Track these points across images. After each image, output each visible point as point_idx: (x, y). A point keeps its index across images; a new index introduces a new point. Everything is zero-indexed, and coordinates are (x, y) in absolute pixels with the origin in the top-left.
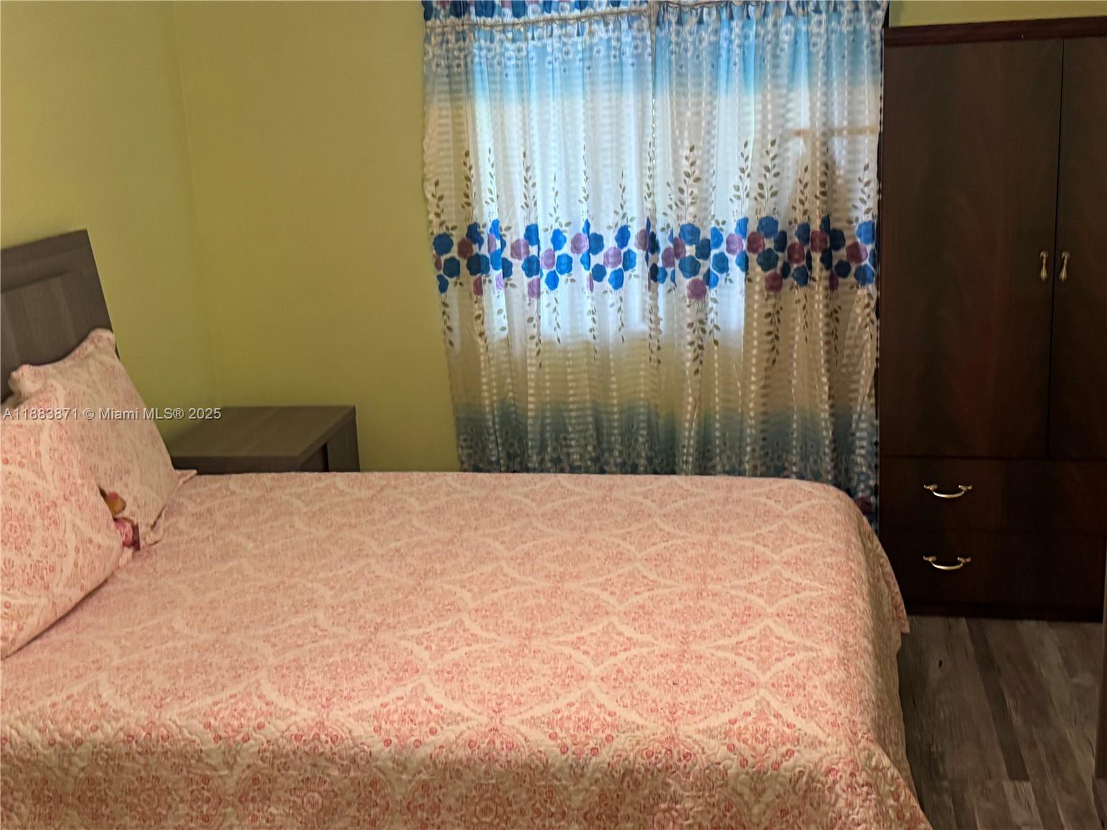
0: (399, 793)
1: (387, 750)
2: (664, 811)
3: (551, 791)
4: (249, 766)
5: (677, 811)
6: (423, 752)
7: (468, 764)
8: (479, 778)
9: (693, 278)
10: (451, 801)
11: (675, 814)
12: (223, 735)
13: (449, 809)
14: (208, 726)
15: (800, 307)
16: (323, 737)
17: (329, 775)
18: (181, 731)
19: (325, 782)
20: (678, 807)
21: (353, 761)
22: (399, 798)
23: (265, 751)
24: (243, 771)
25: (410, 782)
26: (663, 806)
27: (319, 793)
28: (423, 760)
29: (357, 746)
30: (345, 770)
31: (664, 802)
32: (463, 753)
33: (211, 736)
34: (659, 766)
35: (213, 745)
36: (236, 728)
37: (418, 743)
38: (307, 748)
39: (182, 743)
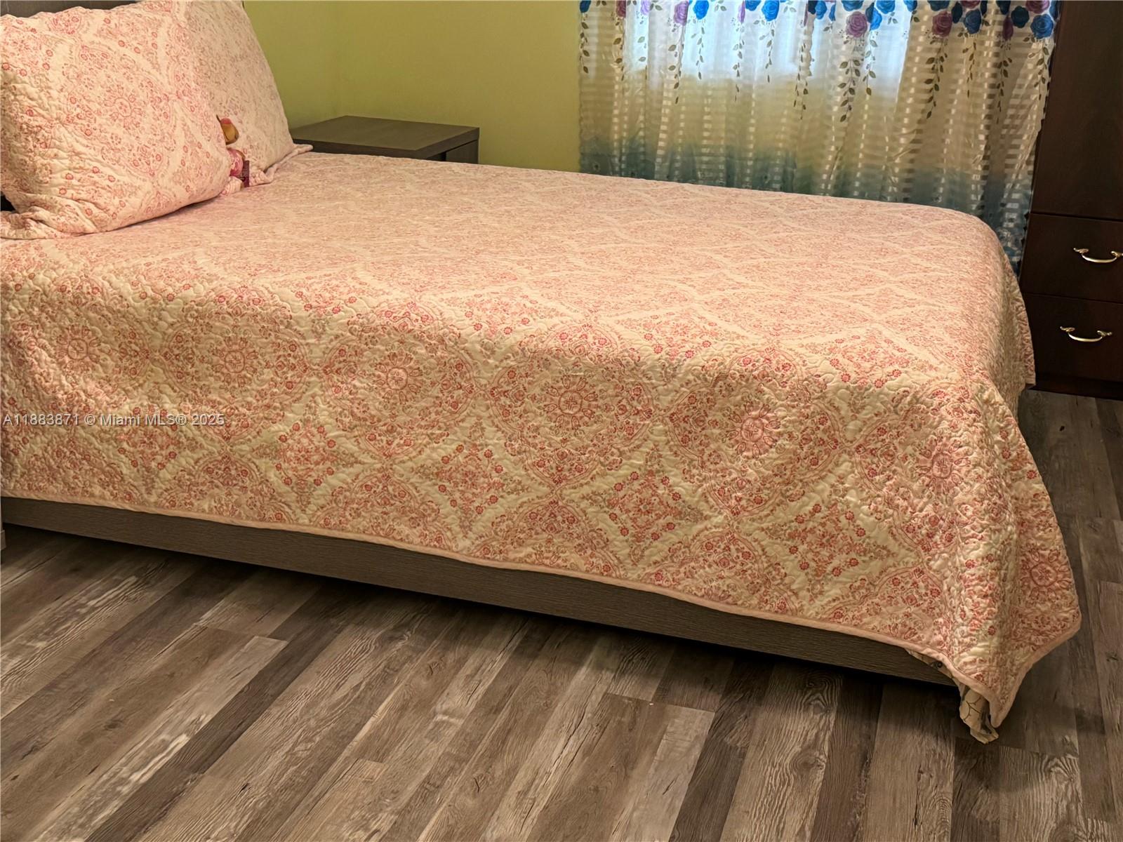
0: (484, 378)
1: (477, 333)
2: (755, 418)
3: (639, 388)
4: (337, 337)
5: (768, 419)
6: (512, 339)
7: (558, 355)
8: (567, 370)
9: (854, 11)
10: (537, 391)
11: (765, 421)
12: (314, 304)
13: (534, 398)
14: (300, 295)
15: (966, 56)
16: (414, 316)
17: (415, 353)
18: (273, 298)
19: (411, 359)
20: (770, 415)
21: (442, 341)
22: (484, 382)
23: (354, 323)
24: (332, 340)
25: (497, 367)
26: (754, 413)
27: (405, 370)
28: (511, 347)
29: (447, 327)
30: (433, 349)
31: (756, 409)
32: (553, 344)
33: (301, 304)
34: (755, 373)
35: (304, 314)
36: (327, 299)
37: (509, 330)
38: (396, 325)
39: (273, 308)
